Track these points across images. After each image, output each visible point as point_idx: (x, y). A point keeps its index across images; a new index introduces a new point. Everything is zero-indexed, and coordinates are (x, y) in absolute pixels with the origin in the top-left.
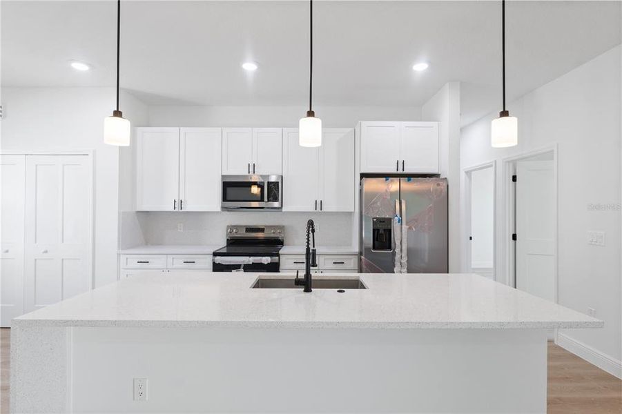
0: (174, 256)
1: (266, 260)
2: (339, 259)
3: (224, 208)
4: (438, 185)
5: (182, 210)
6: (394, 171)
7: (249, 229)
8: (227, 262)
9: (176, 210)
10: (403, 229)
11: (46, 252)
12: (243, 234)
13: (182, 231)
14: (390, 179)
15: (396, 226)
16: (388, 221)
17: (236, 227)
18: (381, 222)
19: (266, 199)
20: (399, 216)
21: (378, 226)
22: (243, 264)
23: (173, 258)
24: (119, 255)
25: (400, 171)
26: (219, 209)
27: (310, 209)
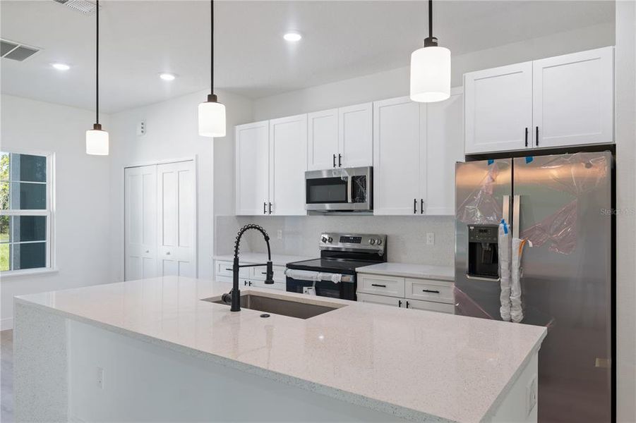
1: (336, 278)
2: (432, 286)
3: (310, 212)
4: (588, 166)
5: (272, 214)
6: (521, 147)
7: (344, 239)
10: (513, 242)
11: (169, 254)
13: (281, 238)
15: (502, 238)
16: (492, 231)
18: (481, 231)
19: (350, 200)
20: (507, 221)
21: (478, 239)
24: (214, 260)
25: (532, 146)
26: (305, 213)
27: (408, 210)
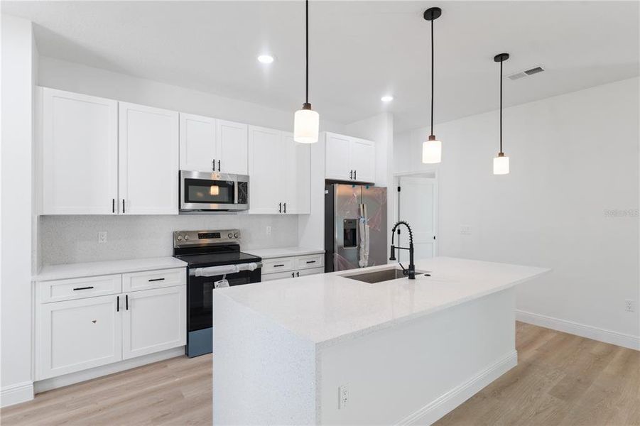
0: (133, 274)
2: (310, 258)
3: (181, 211)
5: (125, 214)
6: (347, 178)
7: (202, 236)
8: (209, 273)
9: (116, 213)
12: (195, 241)
13: (105, 241)
14: (356, 186)
15: (361, 225)
16: (355, 222)
17: (185, 233)
18: (350, 222)
19: (236, 201)
20: (363, 217)
21: (347, 227)
22: (225, 273)
23: (131, 278)
25: (353, 180)
26: (174, 212)
27: (275, 211)
